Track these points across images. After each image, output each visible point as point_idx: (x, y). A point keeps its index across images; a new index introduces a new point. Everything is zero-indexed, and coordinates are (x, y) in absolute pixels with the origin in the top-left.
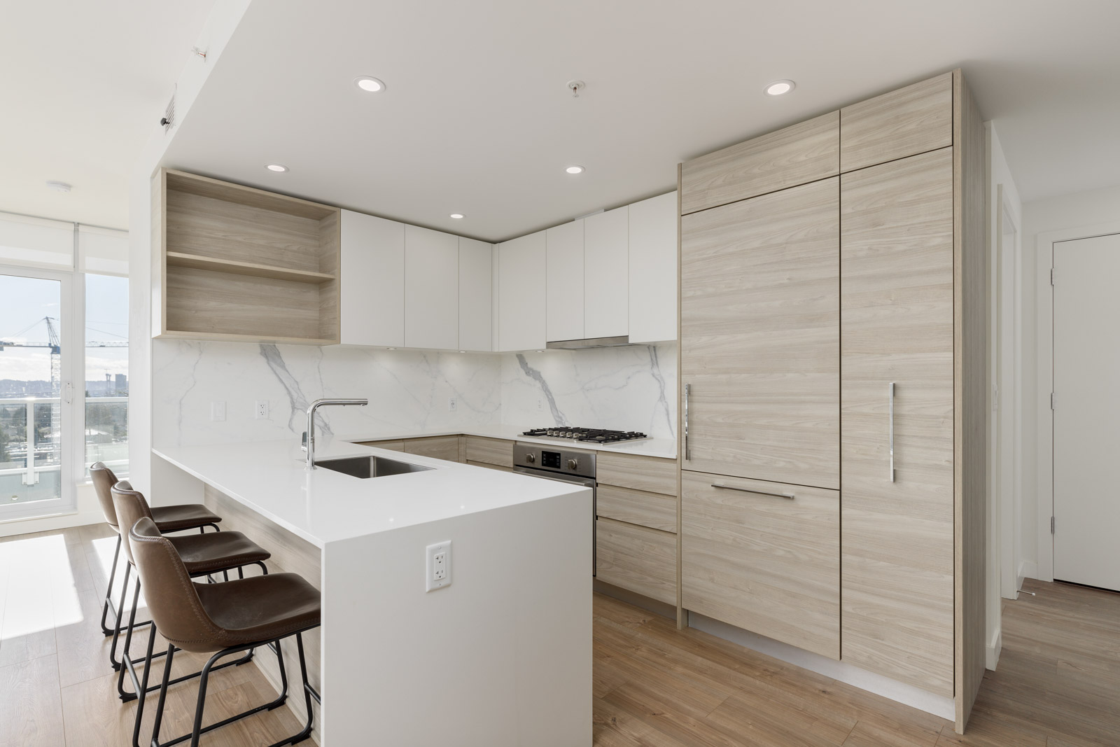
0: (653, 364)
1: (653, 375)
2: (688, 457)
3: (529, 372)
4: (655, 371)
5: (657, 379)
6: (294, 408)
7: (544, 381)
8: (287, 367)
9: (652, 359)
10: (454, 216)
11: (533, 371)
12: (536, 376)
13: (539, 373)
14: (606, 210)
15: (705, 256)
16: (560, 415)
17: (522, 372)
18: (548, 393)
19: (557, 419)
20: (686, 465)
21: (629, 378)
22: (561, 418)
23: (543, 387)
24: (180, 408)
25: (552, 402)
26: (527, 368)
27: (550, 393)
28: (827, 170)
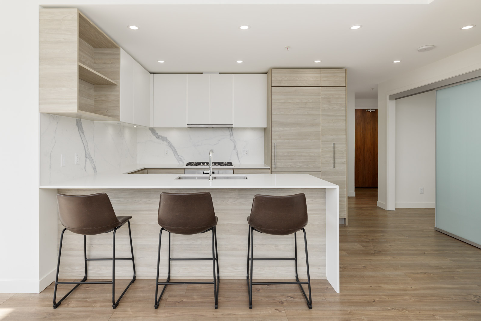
0: (231, 136)
1: (231, 140)
2: (275, 167)
3: (158, 137)
4: (232, 138)
5: (232, 141)
6: (86, 157)
7: (170, 142)
8: (84, 133)
9: (230, 134)
10: (160, 62)
11: (161, 136)
12: (164, 139)
13: (166, 138)
14: (220, 73)
15: (280, 102)
16: (180, 157)
17: (154, 138)
18: (172, 147)
19: (178, 159)
20: (274, 170)
21: (219, 141)
22: (181, 158)
23: (168, 145)
24: (50, 159)
25: (175, 152)
26: (158, 135)
27: (174, 148)
28: (317, 84)
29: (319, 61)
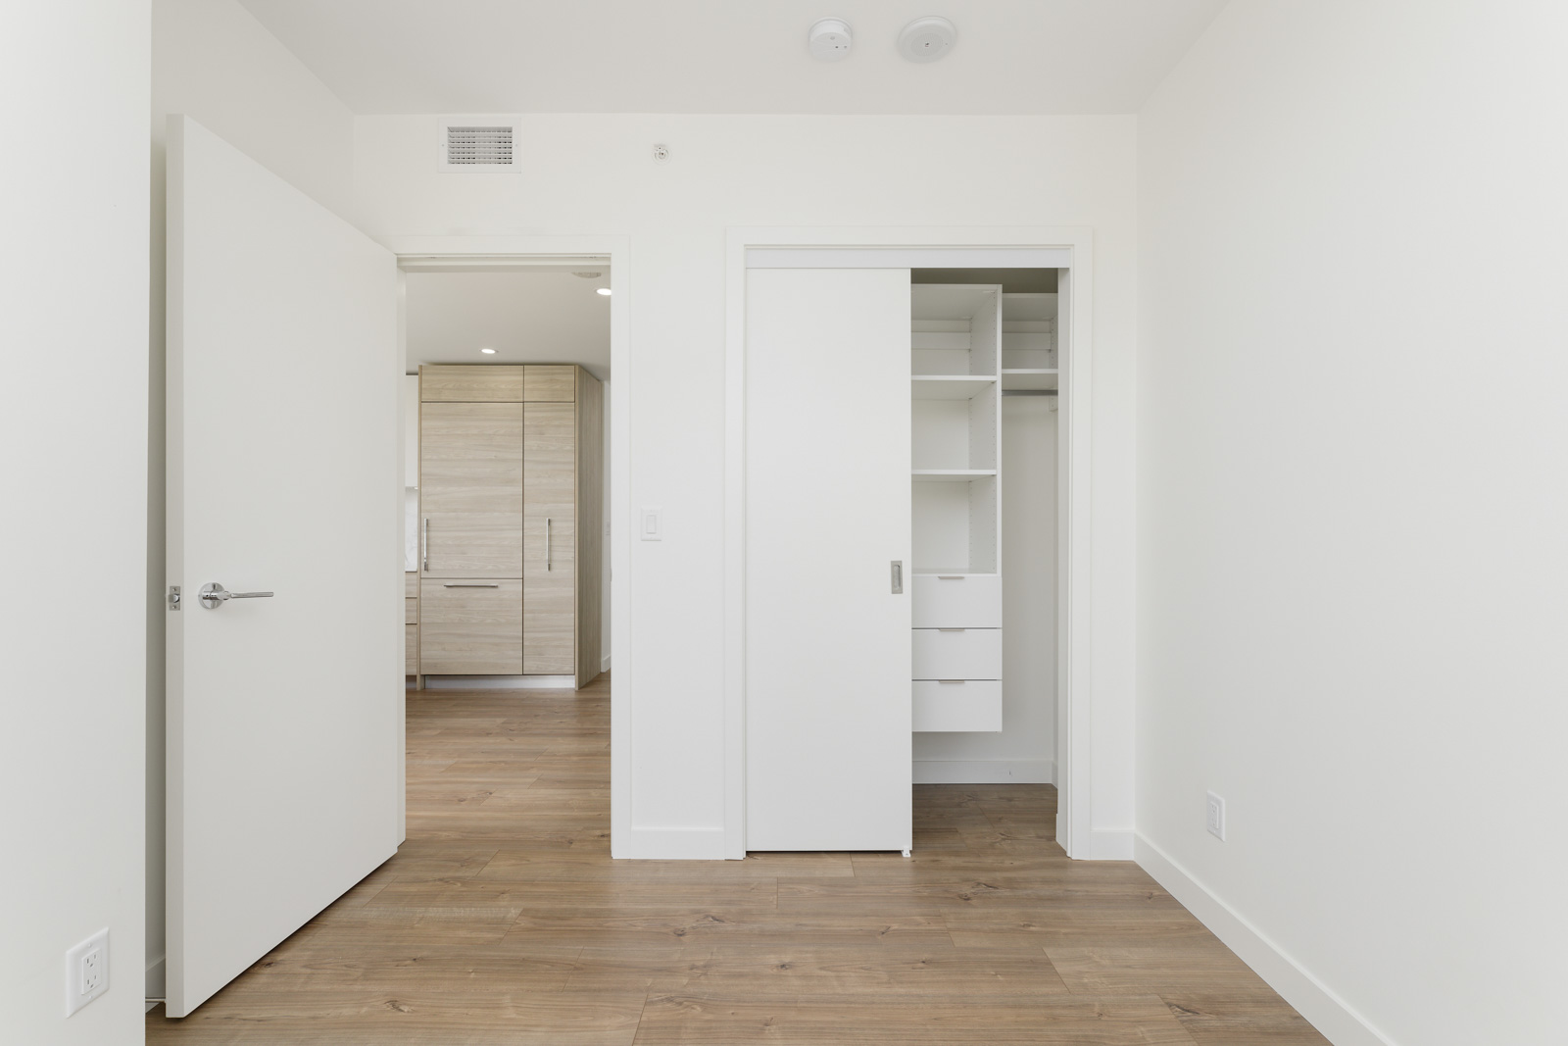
2: (426, 569)
20: (424, 574)
28: (517, 398)
29: (491, 352)
